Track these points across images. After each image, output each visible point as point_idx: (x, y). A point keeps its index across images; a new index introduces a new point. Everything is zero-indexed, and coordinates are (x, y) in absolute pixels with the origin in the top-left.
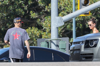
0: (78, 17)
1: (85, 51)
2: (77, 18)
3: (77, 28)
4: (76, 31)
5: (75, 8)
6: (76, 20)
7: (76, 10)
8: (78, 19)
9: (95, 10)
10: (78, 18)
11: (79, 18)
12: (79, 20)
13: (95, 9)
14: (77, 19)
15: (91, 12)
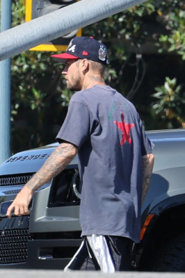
0: (23, 53)
1: (55, 219)
2: (18, 62)
3: (17, 106)
4: (12, 125)
5: (11, 11)
6: (15, 68)
7: (15, 23)
8: (25, 67)
9: (106, 24)
10: (23, 59)
11: (27, 59)
12: (29, 69)
13: (106, 20)
14: (20, 67)
15: (87, 32)
